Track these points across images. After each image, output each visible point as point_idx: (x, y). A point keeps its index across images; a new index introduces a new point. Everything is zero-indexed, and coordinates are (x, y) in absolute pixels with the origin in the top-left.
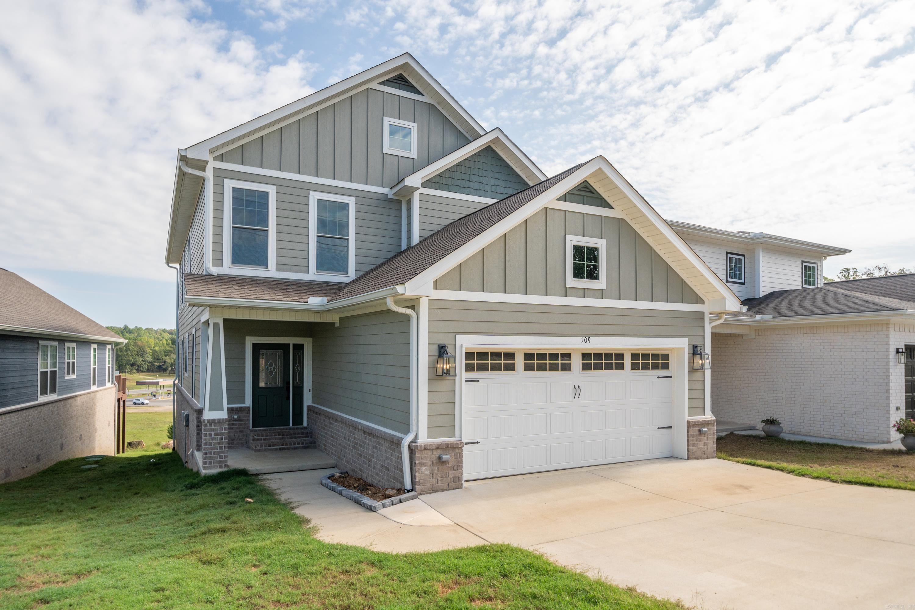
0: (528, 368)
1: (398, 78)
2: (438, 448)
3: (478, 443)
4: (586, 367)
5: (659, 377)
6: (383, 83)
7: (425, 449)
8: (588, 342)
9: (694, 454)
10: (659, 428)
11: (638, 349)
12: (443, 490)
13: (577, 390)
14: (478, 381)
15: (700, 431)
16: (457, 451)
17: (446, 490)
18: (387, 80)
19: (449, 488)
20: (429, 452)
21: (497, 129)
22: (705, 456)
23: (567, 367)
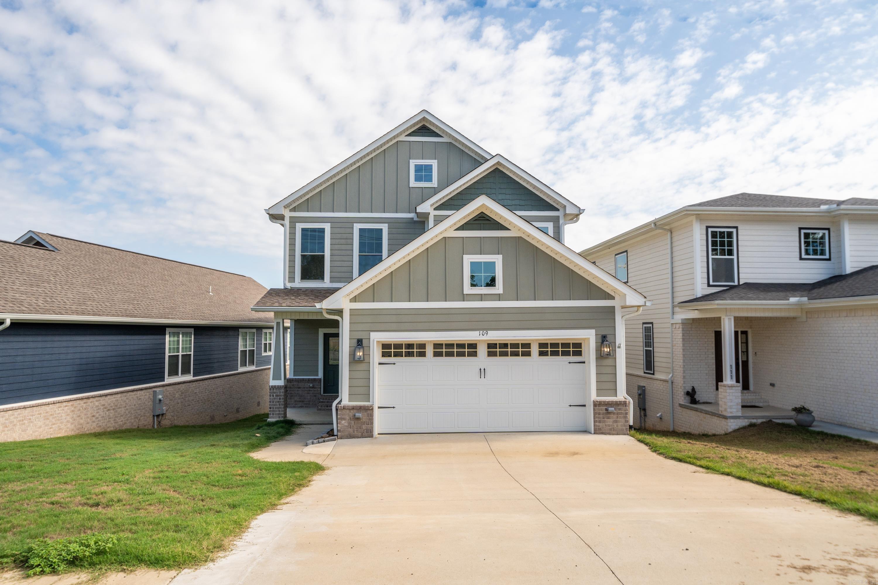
0: (437, 354)
1: (422, 128)
2: (353, 409)
3: (394, 407)
4: (491, 354)
5: (570, 363)
6: (409, 135)
7: (344, 408)
8: (485, 335)
9: (600, 429)
10: (570, 406)
11: (546, 340)
12: (358, 437)
13: (482, 372)
14: (394, 364)
15: (607, 410)
16: (369, 412)
17: (360, 438)
18: (412, 132)
19: (362, 437)
20: (348, 411)
21: (498, 155)
22: (615, 432)
23: (474, 354)
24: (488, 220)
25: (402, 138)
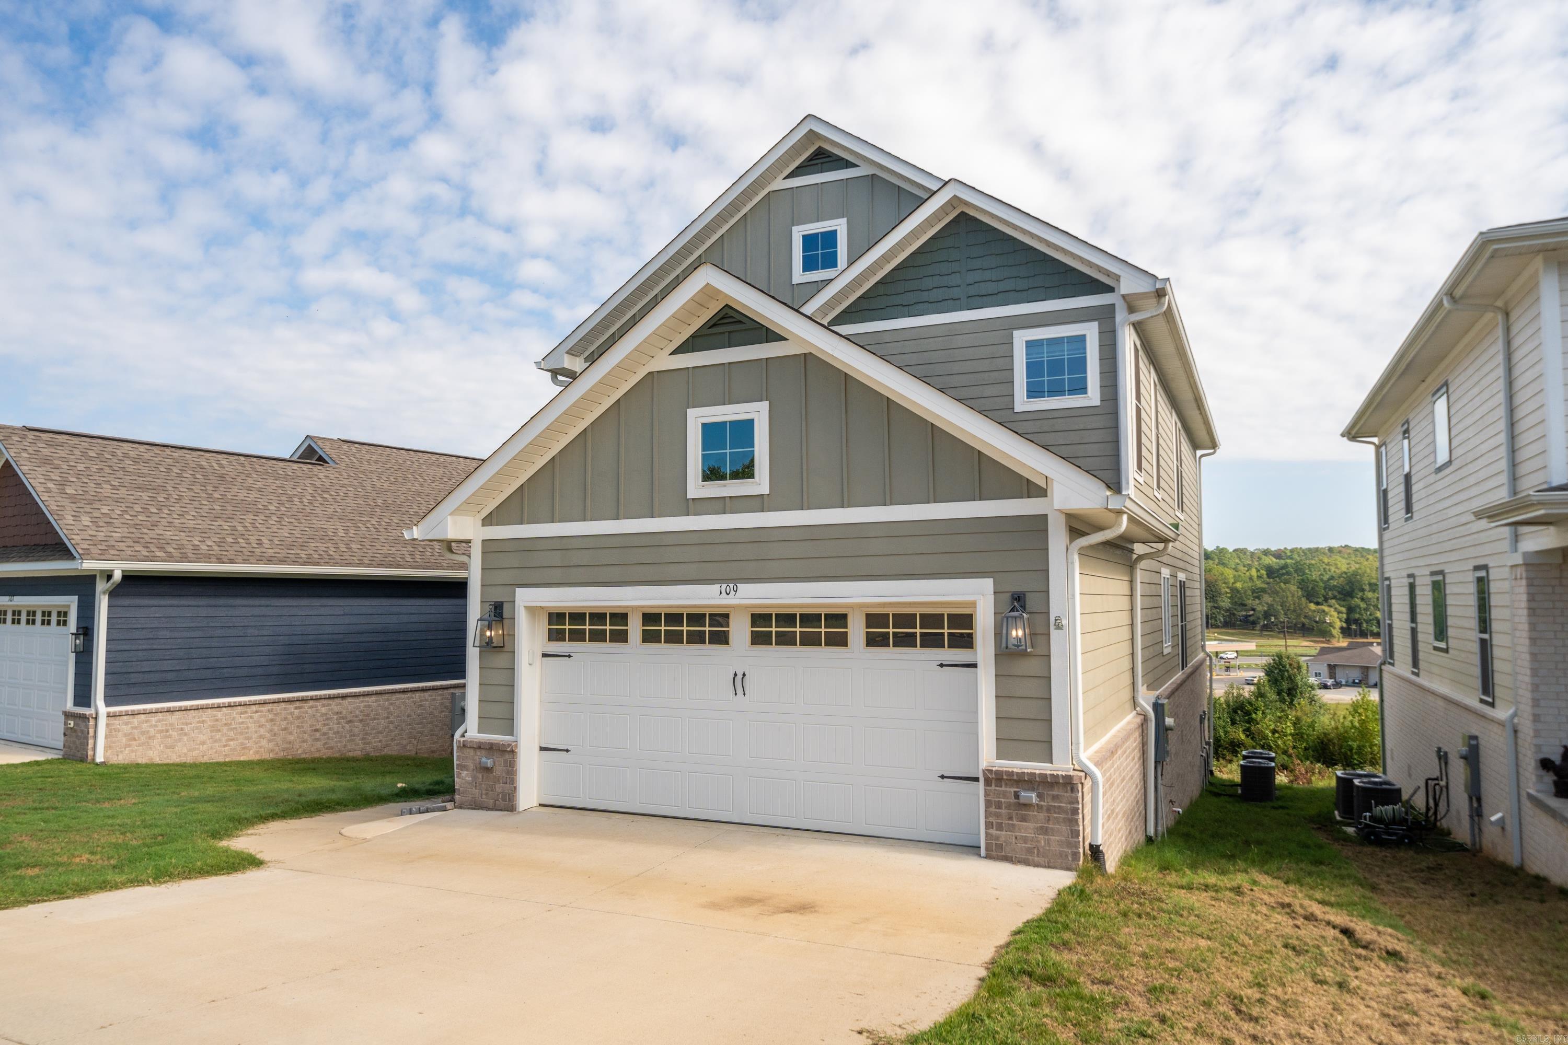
0: (649, 637)
1: (817, 155)
2: (480, 748)
3: (567, 751)
4: (759, 639)
5: (941, 665)
6: (791, 175)
7: (464, 746)
8: (732, 593)
9: (1000, 847)
10: (943, 777)
11: (884, 605)
12: (488, 809)
13: (739, 681)
14: (569, 656)
15: (1017, 796)
16: (507, 756)
17: (492, 809)
18: (797, 168)
19: (495, 808)
20: (472, 752)
21: (952, 182)
22: (1041, 860)
23: (721, 639)
24: (740, 322)
25: (779, 184)
